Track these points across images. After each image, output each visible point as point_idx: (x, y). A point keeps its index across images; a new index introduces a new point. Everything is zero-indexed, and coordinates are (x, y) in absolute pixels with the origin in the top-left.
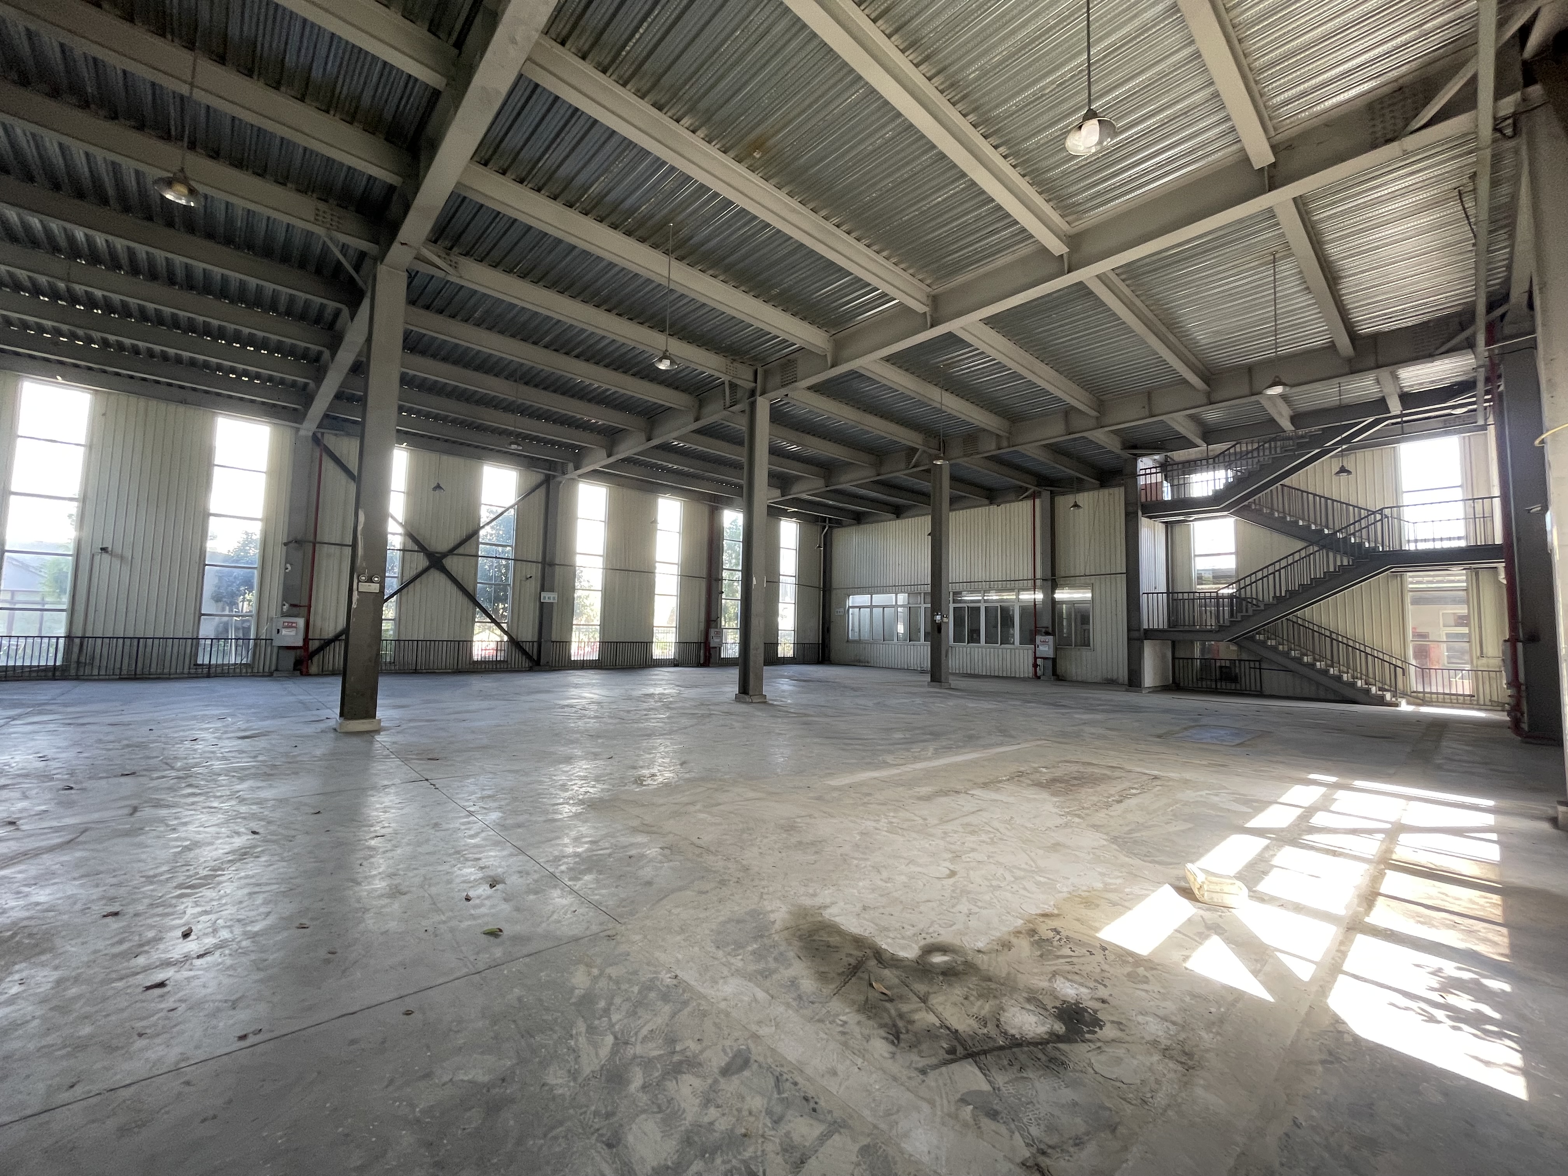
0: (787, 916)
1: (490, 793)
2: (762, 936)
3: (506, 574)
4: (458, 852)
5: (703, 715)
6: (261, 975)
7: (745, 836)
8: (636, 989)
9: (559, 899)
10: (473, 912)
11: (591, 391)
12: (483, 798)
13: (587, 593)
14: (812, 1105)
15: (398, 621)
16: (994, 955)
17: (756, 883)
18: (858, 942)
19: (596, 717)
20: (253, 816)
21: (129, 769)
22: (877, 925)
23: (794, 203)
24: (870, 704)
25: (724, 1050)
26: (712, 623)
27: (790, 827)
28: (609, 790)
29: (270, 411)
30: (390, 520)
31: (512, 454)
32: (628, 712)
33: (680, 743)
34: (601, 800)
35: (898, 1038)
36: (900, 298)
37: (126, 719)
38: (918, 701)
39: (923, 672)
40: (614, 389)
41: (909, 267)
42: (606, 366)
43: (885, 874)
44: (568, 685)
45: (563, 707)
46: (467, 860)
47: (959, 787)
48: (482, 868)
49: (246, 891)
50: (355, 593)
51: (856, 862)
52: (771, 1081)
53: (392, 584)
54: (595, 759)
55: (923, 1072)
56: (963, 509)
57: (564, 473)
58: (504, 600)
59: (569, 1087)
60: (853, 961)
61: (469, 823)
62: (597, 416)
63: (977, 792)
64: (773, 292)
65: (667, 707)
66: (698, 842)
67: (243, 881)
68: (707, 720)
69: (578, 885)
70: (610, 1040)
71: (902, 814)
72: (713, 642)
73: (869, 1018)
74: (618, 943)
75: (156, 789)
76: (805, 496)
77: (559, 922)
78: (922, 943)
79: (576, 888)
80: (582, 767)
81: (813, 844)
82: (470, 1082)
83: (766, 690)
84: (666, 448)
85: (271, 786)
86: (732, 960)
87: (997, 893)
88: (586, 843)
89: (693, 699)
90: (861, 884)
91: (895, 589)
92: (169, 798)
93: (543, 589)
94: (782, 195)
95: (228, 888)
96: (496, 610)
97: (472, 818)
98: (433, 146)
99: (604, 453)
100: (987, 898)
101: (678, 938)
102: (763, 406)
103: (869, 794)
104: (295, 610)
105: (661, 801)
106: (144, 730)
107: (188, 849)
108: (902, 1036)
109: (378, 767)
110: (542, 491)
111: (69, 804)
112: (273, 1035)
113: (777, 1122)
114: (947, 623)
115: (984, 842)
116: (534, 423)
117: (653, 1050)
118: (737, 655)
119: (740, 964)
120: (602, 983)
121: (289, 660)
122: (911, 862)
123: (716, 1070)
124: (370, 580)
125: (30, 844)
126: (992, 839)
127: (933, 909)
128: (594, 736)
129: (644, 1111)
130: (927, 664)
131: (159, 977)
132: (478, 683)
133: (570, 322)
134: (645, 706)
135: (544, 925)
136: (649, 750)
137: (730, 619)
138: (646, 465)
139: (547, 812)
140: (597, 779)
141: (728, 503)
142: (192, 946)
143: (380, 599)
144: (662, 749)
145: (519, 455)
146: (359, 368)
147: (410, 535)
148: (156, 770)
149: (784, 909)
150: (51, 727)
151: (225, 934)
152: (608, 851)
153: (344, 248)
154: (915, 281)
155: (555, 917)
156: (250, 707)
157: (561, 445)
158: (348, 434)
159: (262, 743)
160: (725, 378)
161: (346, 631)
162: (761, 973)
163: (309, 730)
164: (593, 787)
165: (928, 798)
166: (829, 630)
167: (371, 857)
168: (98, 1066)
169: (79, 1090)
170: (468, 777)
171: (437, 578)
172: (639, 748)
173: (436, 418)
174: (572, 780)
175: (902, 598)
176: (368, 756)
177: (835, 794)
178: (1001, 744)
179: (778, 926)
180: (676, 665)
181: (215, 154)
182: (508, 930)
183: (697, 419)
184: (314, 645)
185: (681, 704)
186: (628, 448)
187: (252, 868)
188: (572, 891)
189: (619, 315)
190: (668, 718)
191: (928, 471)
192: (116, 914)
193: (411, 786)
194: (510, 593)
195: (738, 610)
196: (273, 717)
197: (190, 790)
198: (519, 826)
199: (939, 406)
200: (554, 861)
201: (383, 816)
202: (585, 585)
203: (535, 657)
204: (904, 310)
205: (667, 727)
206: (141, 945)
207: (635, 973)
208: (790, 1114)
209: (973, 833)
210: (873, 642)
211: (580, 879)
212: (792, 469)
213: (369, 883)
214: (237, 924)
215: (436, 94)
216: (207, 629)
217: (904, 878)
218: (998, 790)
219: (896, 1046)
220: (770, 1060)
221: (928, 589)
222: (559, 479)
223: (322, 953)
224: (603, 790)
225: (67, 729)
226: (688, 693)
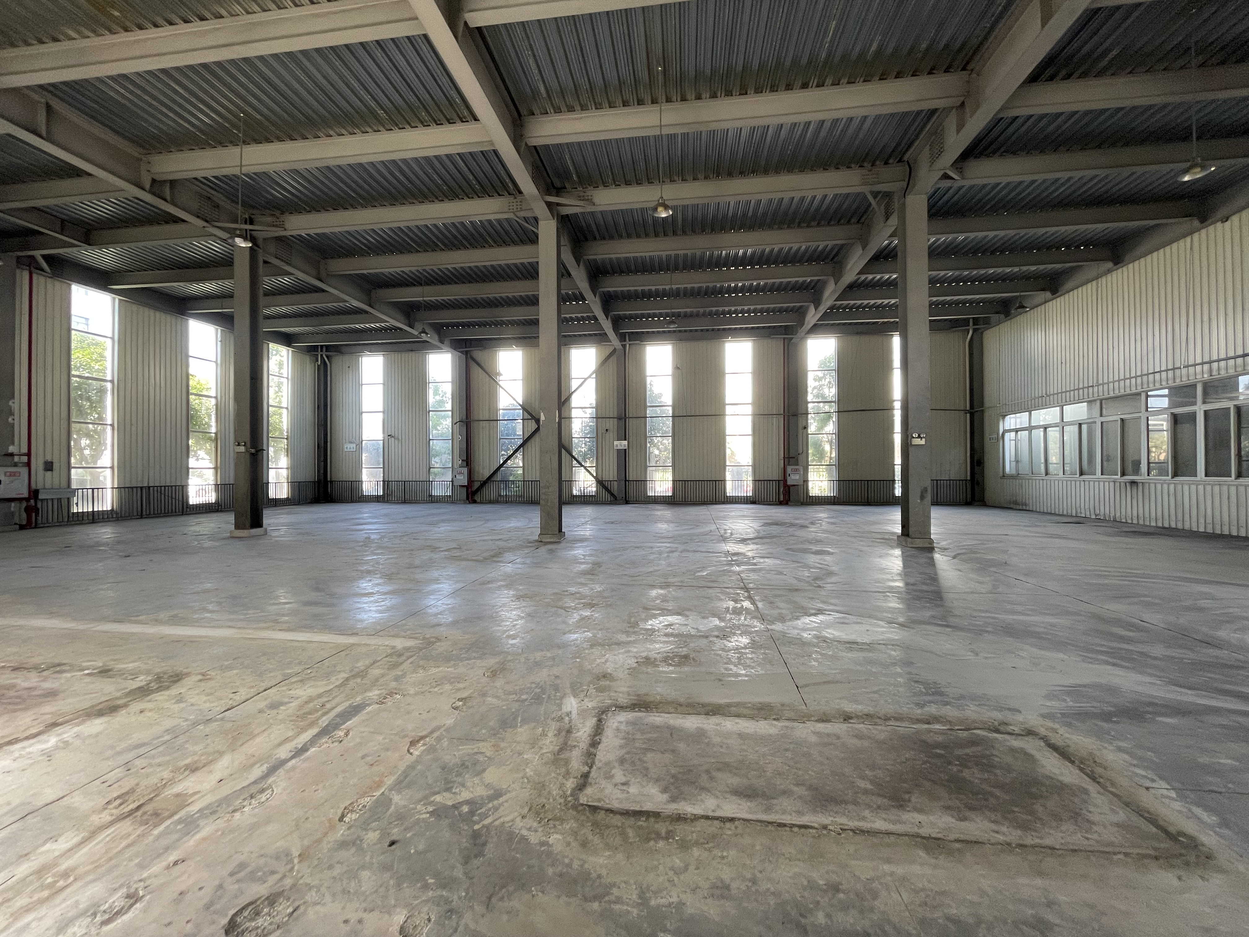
180: (753, 502)
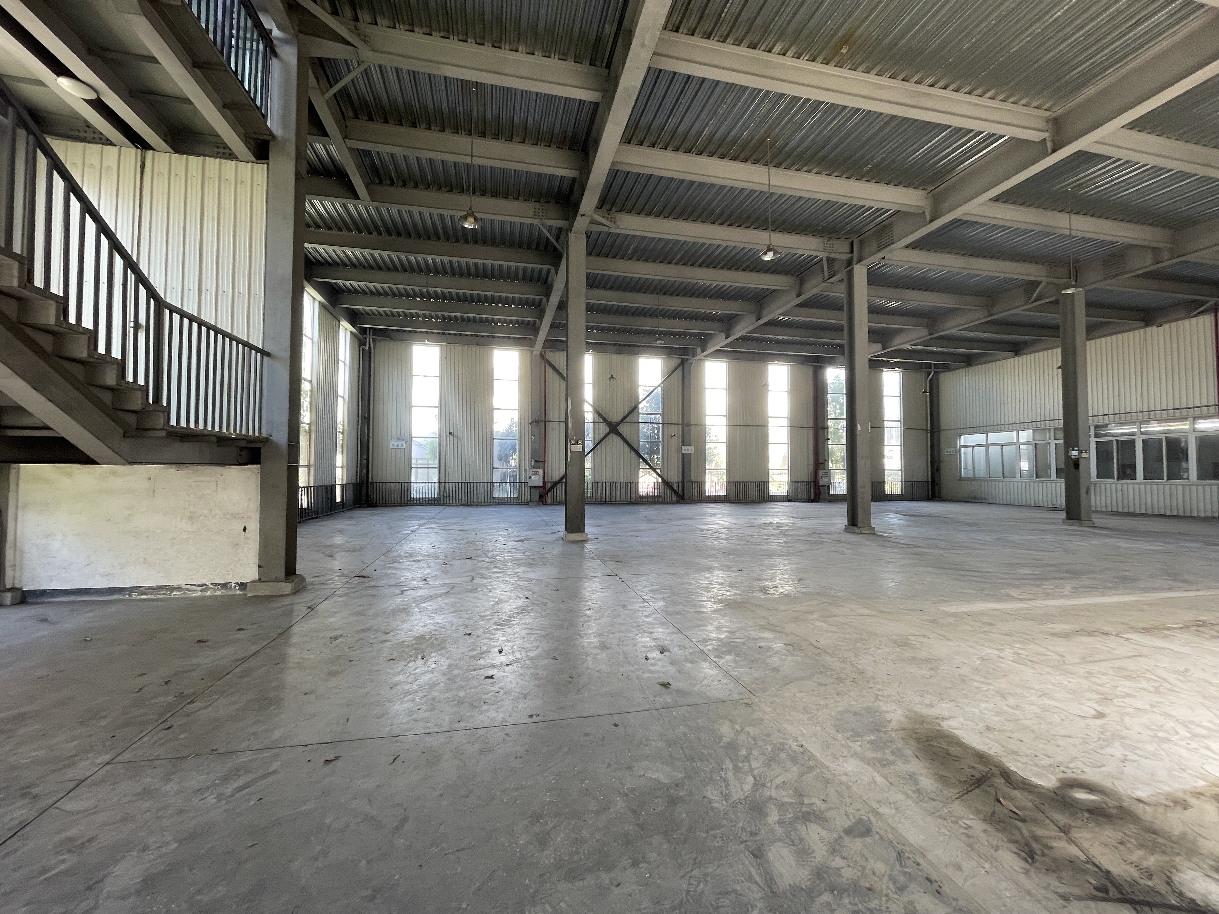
0: (903, 719)
1: (656, 587)
2: (879, 731)
3: (658, 434)
4: (639, 626)
5: (815, 542)
6: (537, 682)
7: (859, 645)
8: (769, 748)
9: (707, 670)
10: (650, 668)
11: (711, 290)
12: (652, 591)
13: (715, 445)
14: (935, 886)
15: (593, 469)
16: (1161, 809)
17: (871, 685)
18: (982, 757)
19: (727, 539)
20: (526, 589)
21: (469, 555)
22: (1003, 746)
23: (884, 81)
24: (989, 539)
25: (847, 815)
26: (821, 466)
27: (903, 643)
28: (740, 595)
29: (518, 342)
30: (586, 404)
31: (658, 347)
32: (752, 536)
33: (797, 564)
34: (735, 601)
35: (1033, 858)
36: (1009, 132)
37: (465, 527)
38: (1050, 538)
39: (1055, 509)
40: (728, 284)
41: (1020, 99)
42: (722, 268)
43: (1012, 701)
44: (706, 514)
45: (703, 530)
46: (644, 632)
47: (1107, 629)
48: (654, 639)
49: (526, 632)
50: (569, 452)
51: (976, 684)
52: (894, 855)
53: (589, 445)
54: (729, 571)
55: (1065, 898)
56: (1105, 336)
57: (694, 356)
58: (657, 452)
59: (723, 804)
60: (978, 775)
61: (644, 607)
62: (717, 308)
63: (1135, 637)
64: (866, 169)
65: (784, 534)
66: (815, 643)
67: (524, 626)
68: (820, 546)
69: (721, 662)
70: (751, 780)
71: (1032, 647)
72: (822, 481)
73: (998, 831)
74: (753, 710)
75: (481, 568)
76: (908, 347)
77: (709, 686)
78: (1062, 775)
79: (719, 664)
80: (719, 576)
81: (928, 660)
82: (655, 779)
83: (874, 523)
84: (774, 323)
85: (533, 571)
86: (851, 744)
87: (1166, 746)
88: (726, 632)
89: (806, 529)
90: (983, 705)
91: (1018, 426)
92: (487, 573)
93: (683, 443)
94: (871, 78)
95: (517, 629)
96: (653, 460)
97: (646, 604)
98: (596, 143)
99: (723, 336)
100: (1151, 748)
101: (802, 716)
102: (860, 272)
103: (991, 624)
104: (538, 464)
105: (782, 608)
106: (473, 535)
107: (497, 603)
108: (1036, 857)
109: (587, 564)
110: (679, 372)
111: (446, 572)
112: (545, 719)
113: (901, 889)
114: (1089, 458)
115: (1144, 689)
116: (671, 322)
117: (786, 797)
118: (845, 492)
119: (859, 749)
120: (743, 737)
121: (536, 497)
122: (1044, 694)
123: (840, 829)
124: (577, 443)
125: (432, 592)
126: (1156, 688)
127: (1075, 746)
128: (727, 553)
129: (780, 840)
130: (1062, 501)
131: (491, 672)
132: (645, 511)
133: (692, 240)
134: (765, 532)
135: (698, 686)
136: (770, 567)
137: (837, 462)
138: (756, 340)
139: (695, 606)
140: (731, 585)
141: (831, 361)
142: (502, 659)
143: (582, 455)
144: (782, 567)
145: (663, 347)
146: (563, 306)
147: (598, 412)
148: (479, 557)
149: (899, 712)
150: (436, 530)
151: (518, 655)
152: (742, 641)
153: (550, 229)
154: (1031, 111)
155: (705, 682)
156: (520, 523)
157: (691, 334)
158: (559, 350)
159: (526, 545)
160: (823, 255)
161: (565, 476)
162: (880, 761)
163: (550, 538)
164: (729, 591)
165: (1065, 636)
166: (938, 469)
167: (588, 621)
168: (469, 714)
169: (462, 724)
170: (642, 575)
171: (614, 439)
172: (762, 565)
173: (608, 330)
174: (711, 584)
175: (1025, 435)
176: (581, 556)
177: (951, 620)
178: (1171, 589)
179: (894, 725)
181: (484, 193)
182: (674, 685)
183: (799, 295)
184: (549, 485)
185: (796, 532)
186: (741, 330)
187: (527, 619)
188: (717, 666)
189: (730, 225)
190: (785, 542)
191: (1056, 302)
192: (470, 634)
193: (607, 578)
194: (661, 448)
195: (844, 453)
196: (531, 530)
197: (495, 570)
198: (678, 613)
199: (1067, 232)
200: (703, 641)
201: (593, 596)
202: (714, 439)
203: (680, 493)
204: (1017, 143)
205: (785, 550)
206: (482, 654)
207: (769, 735)
208: (912, 886)
209: (1129, 678)
210: (990, 479)
211: (723, 658)
212: (891, 324)
213: (588, 638)
214: (523, 651)
215: (597, 105)
216: (497, 477)
217: (1036, 710)
218: (1166, 637)
219: (1030, 865)
220: (890, 836)
221: (1061, 424)
222: (690, 361)
223: (566, 676)
224: (736, 594)
225: (443, 532)
226: (800, 523)
